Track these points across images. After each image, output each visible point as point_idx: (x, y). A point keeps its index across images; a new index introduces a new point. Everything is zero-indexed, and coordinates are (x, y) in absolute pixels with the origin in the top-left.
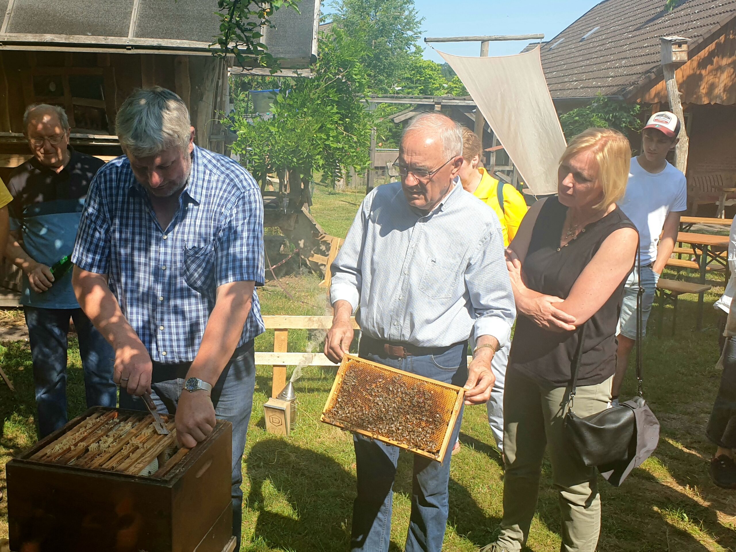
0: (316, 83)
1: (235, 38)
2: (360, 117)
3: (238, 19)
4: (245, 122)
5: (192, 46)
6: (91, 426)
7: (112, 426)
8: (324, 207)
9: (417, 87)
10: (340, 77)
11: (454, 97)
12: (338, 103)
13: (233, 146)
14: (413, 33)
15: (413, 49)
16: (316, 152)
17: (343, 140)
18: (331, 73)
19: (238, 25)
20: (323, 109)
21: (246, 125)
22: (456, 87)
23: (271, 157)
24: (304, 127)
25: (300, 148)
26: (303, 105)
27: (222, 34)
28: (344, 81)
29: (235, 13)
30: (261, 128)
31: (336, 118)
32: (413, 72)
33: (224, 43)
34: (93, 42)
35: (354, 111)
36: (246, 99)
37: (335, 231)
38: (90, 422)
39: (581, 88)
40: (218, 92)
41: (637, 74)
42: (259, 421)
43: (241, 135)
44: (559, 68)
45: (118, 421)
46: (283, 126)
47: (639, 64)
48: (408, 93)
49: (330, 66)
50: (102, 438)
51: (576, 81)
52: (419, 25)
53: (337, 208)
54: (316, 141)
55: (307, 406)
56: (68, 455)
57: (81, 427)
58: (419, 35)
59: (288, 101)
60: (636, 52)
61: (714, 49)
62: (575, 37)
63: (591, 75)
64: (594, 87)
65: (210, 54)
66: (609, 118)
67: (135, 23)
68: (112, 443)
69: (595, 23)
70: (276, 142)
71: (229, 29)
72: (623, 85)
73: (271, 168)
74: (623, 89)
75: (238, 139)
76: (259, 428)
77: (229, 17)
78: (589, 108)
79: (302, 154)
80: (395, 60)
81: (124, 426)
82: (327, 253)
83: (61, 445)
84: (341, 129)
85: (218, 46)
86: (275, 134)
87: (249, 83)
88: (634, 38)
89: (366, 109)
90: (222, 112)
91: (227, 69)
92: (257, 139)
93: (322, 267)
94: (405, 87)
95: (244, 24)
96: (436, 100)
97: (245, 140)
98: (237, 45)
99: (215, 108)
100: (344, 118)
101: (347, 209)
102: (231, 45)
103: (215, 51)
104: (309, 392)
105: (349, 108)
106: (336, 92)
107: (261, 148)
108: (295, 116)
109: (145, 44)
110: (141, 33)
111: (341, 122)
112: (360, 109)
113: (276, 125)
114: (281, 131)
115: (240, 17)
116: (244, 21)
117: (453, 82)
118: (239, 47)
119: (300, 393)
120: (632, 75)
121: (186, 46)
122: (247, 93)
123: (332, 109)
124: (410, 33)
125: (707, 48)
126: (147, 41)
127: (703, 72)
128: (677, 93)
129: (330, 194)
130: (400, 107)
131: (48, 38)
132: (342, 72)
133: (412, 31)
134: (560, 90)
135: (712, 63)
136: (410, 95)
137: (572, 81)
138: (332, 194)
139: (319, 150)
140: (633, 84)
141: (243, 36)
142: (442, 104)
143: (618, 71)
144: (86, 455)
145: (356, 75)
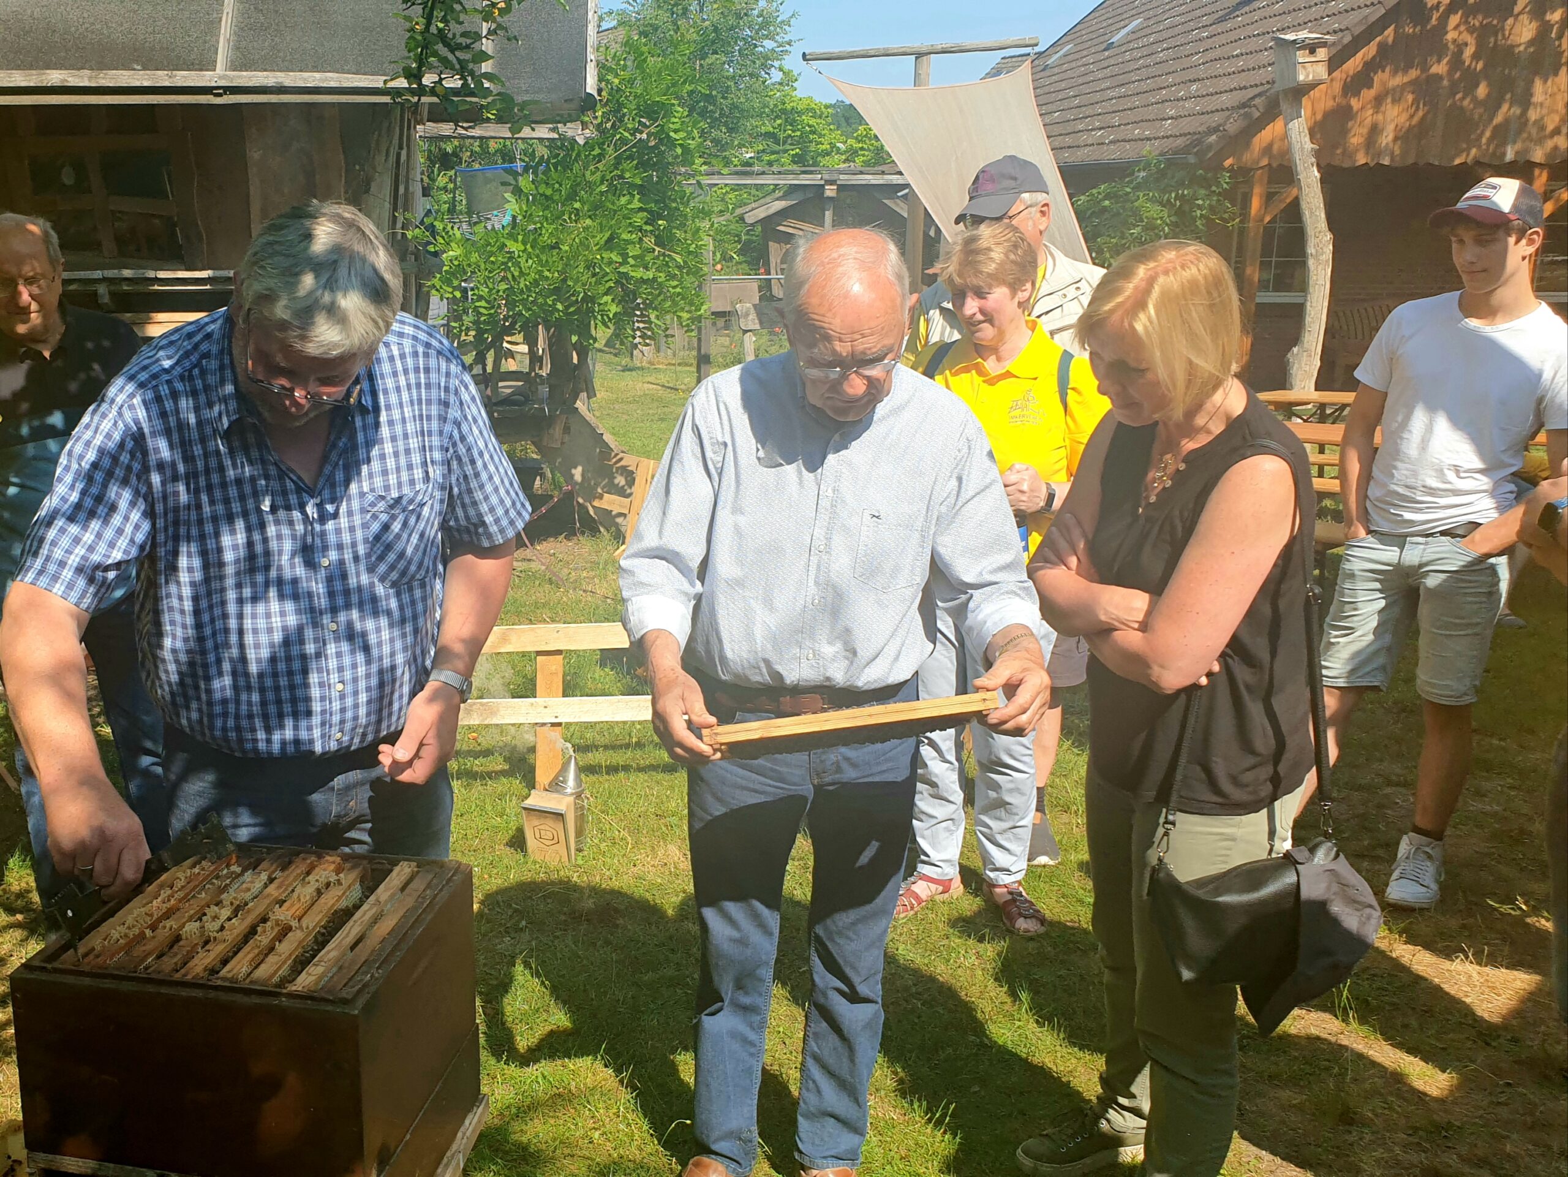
0: (597, 151)
1: (436, 64)
2: (686, 215)
3: (441, 25)
4: (458, 234)
5: (345, 85)
6: (182, 883)
7: (228, 881)
8: (615, 396)
9: (786, 151)
10: (644, 136)
11: (863, 169)
12: (642, 189)
13: (436, 281)
14: (775, 45)
15: (776, 76)
16: (602, 289)
17: (654, 263)
18: (627, 130)
19: (441, 35)
20: (613, 203)
21: (460, 240)
22: (862, 149)
23: (511, 305)
24: (577, 240)
25: (570, 283)
26: (572, 196)
27: (409, 58)
28: (652, 144)
29: (435, 13)
30: (489, 244)
31: (639, 219)
32: (779, 122)
33: (414, 76)
34: (146, 84)
35: (674, 205)
36: (451, 186)
37: (639, 443)
38: (180, 875)
39: (1111, 142)
40: (399, 175)
41: (1222, 110)
42: (513, 837)
43: (451, 261)
44: (1066, 104)
45: (238, 870)
46: (535, 240)
47: (1226, 91)
48: (770, 164)
49: (624, 115)
50: (207, 910)
51: (1100, 129)
52: (786, 27)
53: (640, 397)
54: (600, 268)
55: (605, 803)
56: (138, 951)
57: (161, 887)
58: (788, 47)
59: (542, 189)
60: (1219, 68)
61: (1374, 57)
62: (1095, 42)
63: (1131, 116)
64: (1136, 140)
65: (386, 99)
66: (1169, 200)
67: (229, 40)
68: (229, 919)
69: (1134, 12)
70: (521, 272)
71: (425, 47)
72: (1195, 133)
73: (513, 324)
74: (1196, 141)
75: (445, 268)
76: (512, 850)
77: (422, 21)
78: (1131, 182)
79: (573, 295)
80: (742, 100)
81: (252, 882)
82: (629, 491)
83: (122, 929)
84: (649, 241)
85: (402, 83)
86: (519, 256)
87: (455, 154)
88: (1213, 39)
89: (697, 200)
90: (408, 215)
91: (415, 128)
92: (483, 266)
93: (619, 520)
94: (763, 151)
95: (454, 35)
96: (826, 177)
97: (459, 271)
98: (441, 79)
99: (395, 209)
100: (654, 220)
101: (660, 400)
102: (428, 80)
103: (397, 92)
104: (608, 773)
105: (663, 200)
106: (636, 168)
107: (491, 286)
108: (558, 218)
109: (250, 84)
110: (240, 63)
111: (649, 228)
112: (685, 199)
113: (520, 238)
114: (530, 250)
115: (444, 20)
116: (455, 28)
117: (856, 138)
118: (447, 84)
119: (591, 776)
120: (1212, 112)
121: (333, 84)
122: (452, 173)
123: (630, 202)
124: (769, 44)
125: (1360, 55)
126: (253, 76)
127: (1355, 103)
128: (1309, 146)
129: (626, 369)
130: (753, 192)
131: (55, 77)
132: (648, 127)
133: (772, 39)
134: (1069, 147)
135: (1370, 86)
136: (775, 168)
137: (1092, 130)
138: (630, 370)
139: (607, 285)
140: (1216, 130)
141: (455, 61)
142: (839, 182)
143: (1184, 107)
144: (176, 947)
145: (676, 131)
